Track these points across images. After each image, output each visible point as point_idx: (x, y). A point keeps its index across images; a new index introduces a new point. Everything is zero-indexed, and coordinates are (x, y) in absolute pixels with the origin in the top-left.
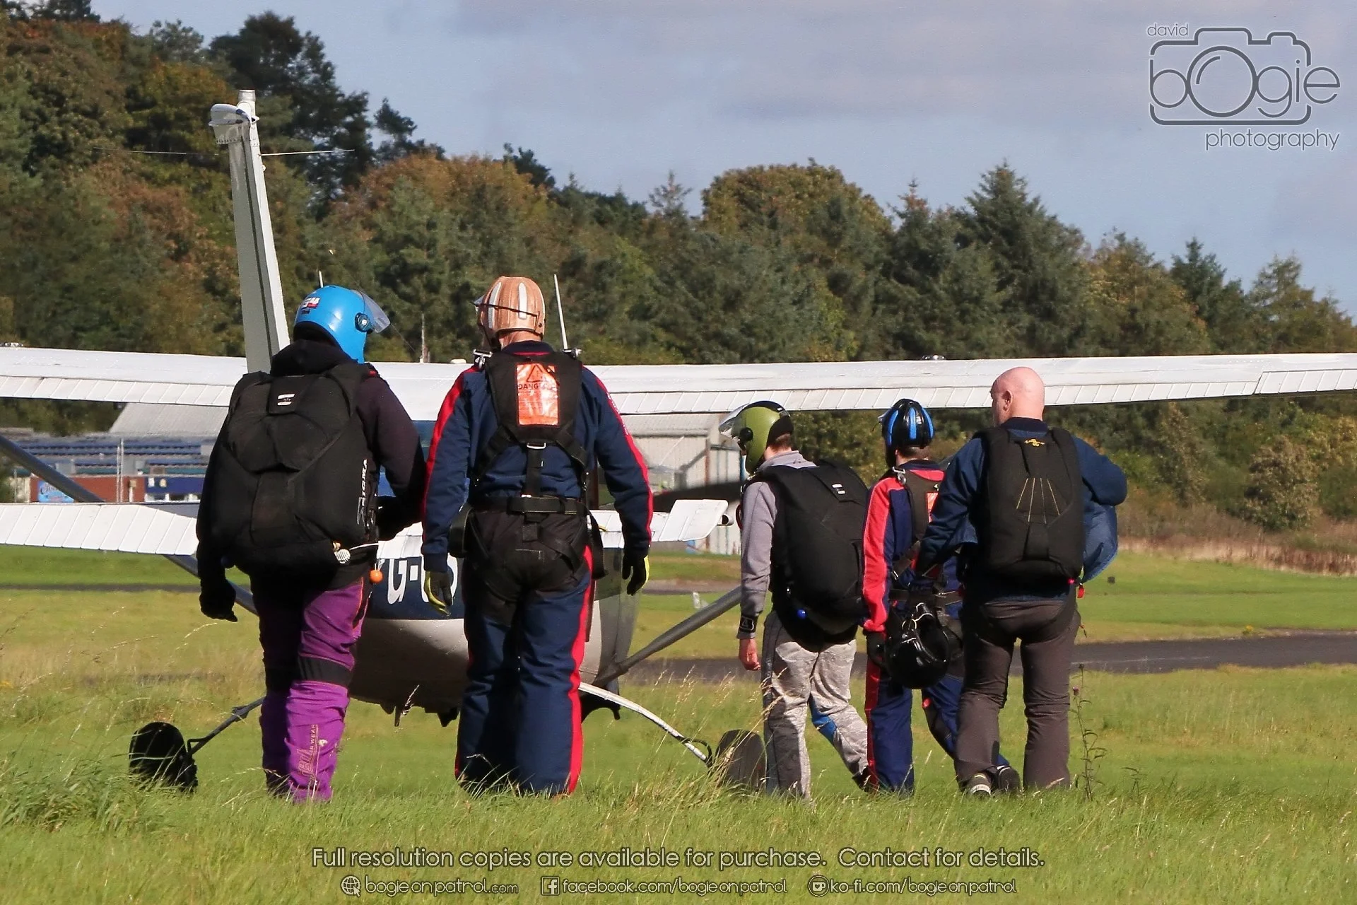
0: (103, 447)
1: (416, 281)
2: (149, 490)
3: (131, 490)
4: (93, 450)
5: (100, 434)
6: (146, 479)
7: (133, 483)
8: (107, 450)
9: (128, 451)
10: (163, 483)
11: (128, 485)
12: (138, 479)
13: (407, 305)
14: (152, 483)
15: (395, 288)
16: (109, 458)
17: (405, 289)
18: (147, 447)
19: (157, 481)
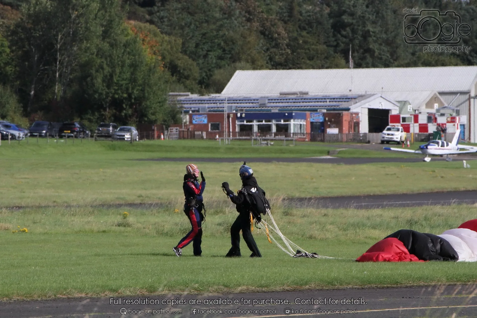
0: (219, 100)
1: (348, 29)
2: (237, 118)
3: (231, 119)
4: (214, 102)
5: (217, 95)
6: (237, 114)
7: (231, 115)
8: (220, 102)
9: (229, 102)
10: (243, 115)
11: (228, 117)
12: (234, 114)
13: (344, 40)
14: (239, 115)
15: (339, 32)
16: (221, 105)
17: (344, 33)
18: (236, 100)
19: (241, 114)
